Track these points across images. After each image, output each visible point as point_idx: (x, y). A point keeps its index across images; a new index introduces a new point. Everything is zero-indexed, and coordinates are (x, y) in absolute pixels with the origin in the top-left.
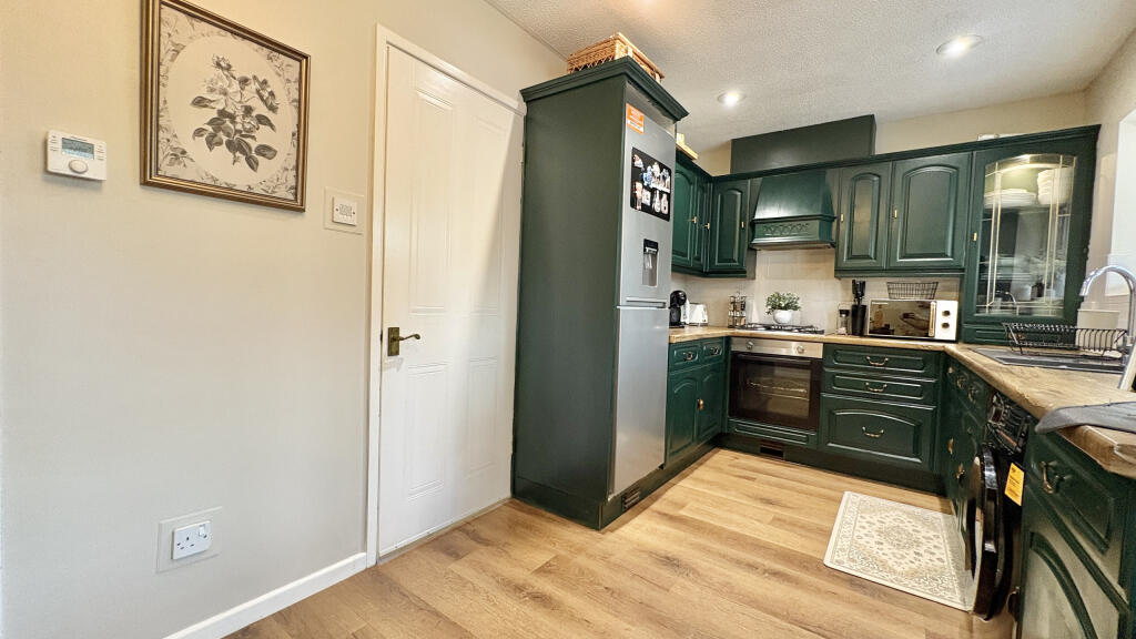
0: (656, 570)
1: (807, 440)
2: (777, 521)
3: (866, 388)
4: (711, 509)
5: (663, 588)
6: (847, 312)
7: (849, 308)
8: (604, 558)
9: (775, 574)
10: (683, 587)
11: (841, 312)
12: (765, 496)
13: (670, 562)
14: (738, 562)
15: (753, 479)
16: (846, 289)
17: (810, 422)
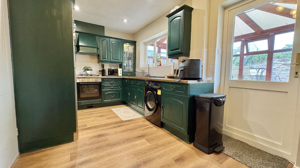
0: (100, 138)
1: (100, 101)
2: (108, 118)
3: (111, 87)
4: (94, 123)
5: (107, 140)
6: (101, 71)
7: (101, 70)
8: (85, 145)
9: (119, 126)
10: (110, 137)
11: (100, 71)
12: (100, 115)
13: (100, 136)
14: (112, 128)
15: (93, 114)
16: (100, 66)
17: (100, 97)
